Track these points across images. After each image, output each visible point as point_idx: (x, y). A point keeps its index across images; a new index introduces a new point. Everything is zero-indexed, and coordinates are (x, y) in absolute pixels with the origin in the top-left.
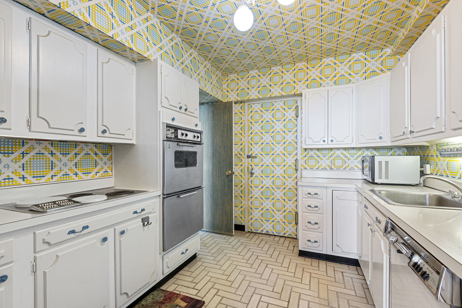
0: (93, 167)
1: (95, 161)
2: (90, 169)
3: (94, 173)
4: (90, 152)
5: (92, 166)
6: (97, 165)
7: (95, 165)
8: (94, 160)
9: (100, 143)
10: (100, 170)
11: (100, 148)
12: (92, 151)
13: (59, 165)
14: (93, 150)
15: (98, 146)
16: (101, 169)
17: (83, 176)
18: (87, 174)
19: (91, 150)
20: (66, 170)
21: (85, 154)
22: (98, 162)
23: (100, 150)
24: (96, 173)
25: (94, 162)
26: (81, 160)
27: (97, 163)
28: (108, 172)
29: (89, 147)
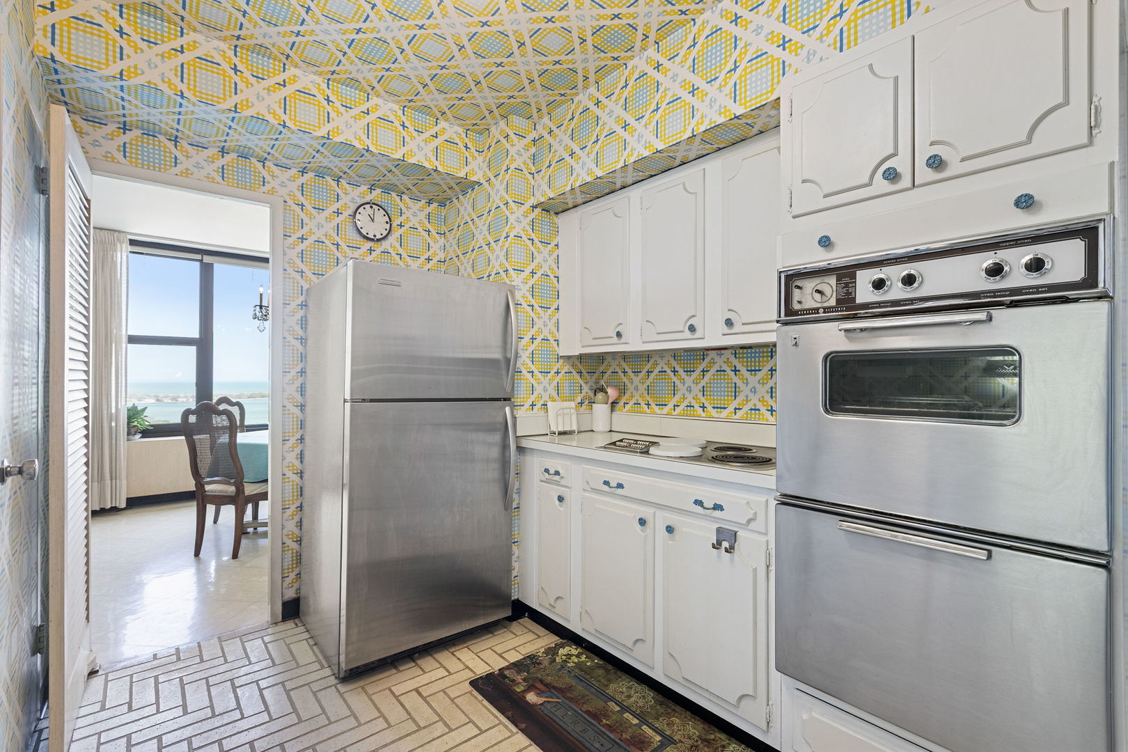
0: (730, 398)
1: (734, 385)
2: (724, 400)
3: (731, 409)
4: (725, 367)
5: (728, 396)
6: (737, 394)
7: (733, 394)
8: (732, 383)
9: (743, 347)
10: (744, 405)
11: (743, 358)
12: (728, 365)
13: (682, 389)
14: (730, 362)
15: (740, 353)
16: (745, 402)
17: (714, 413)
18: (719, 410)
19: (727, 362)
20: (690, 399)
21: (717, 371)
22: (739, 388)
23: (743, 362)
24: (735, 409)
25: (731, 387)
26: (710, 383)
27: (737, 390)
28: (759, 410)
29: (724, 358)
